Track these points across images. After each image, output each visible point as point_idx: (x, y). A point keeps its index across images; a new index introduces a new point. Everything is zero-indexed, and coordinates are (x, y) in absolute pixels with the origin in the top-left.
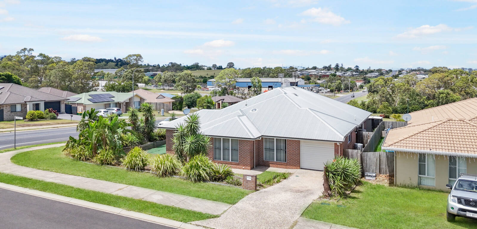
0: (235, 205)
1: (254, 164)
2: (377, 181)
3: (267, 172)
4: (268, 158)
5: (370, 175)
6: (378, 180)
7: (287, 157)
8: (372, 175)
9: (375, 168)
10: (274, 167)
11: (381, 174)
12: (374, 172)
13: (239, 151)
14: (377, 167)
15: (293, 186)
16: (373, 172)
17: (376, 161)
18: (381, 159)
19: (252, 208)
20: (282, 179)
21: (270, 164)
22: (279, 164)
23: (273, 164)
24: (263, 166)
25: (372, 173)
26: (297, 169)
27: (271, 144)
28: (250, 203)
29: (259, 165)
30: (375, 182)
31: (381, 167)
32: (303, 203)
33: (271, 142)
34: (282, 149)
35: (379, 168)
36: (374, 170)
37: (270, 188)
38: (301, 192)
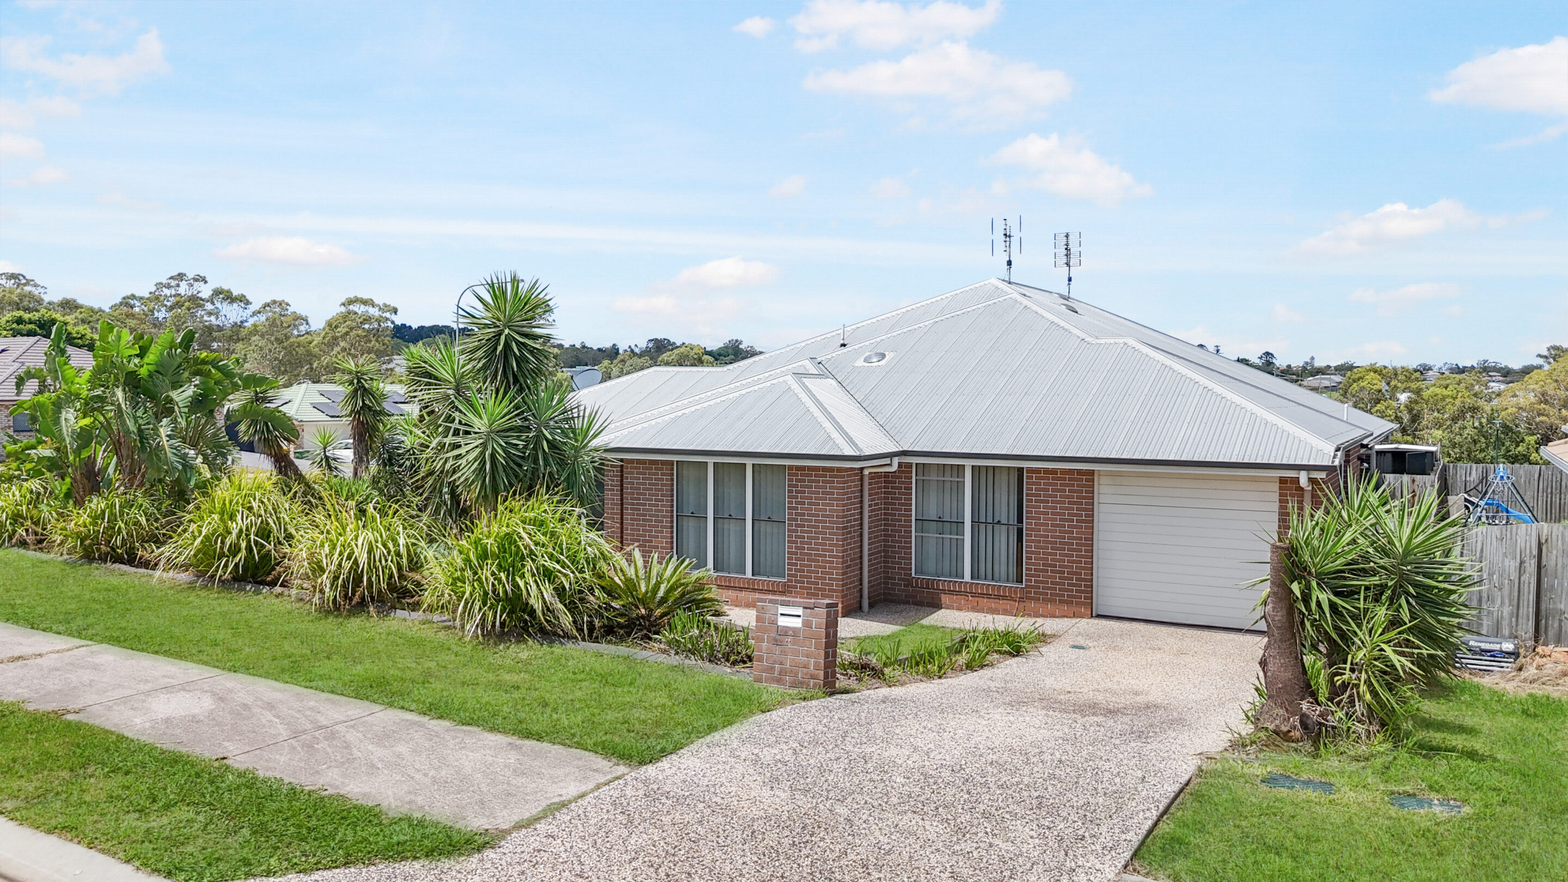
0: (651, 770)
1: (861, 591)
2: (1525, 680)
3: (923, 627)
4: (931, 565)
5: (1484, 646)
6: (1531, 671)
7: (1029, 558)
8: (1497, 647)
9: (1506, 610)
10: (959, 609)
11: (1546, 644)
12: (1506, 632)
13: (790, 525)
14: (1524, 604)
15: (1058, 686)
16: (1496, 632)
17: (1514, 576)
18: (1544, 562)
19: (766, 792)
20: (996, 656)
21: (943, 596)
22: (988, 596)
23: (959, 593)
24: (907, 603)
25: (1498, 640)
26: (1074, 616)
27: (947, 496)
28: (756, 761)
29: (886, 600)
30: (1514, 684)
31: (1543, 607)
32: (1139, 774)
33: (948, 485)
34: (1004, 521)
35: (1532, 610)
36: (1505, 623)
37: (923, 685)
38: (1111, 712)
